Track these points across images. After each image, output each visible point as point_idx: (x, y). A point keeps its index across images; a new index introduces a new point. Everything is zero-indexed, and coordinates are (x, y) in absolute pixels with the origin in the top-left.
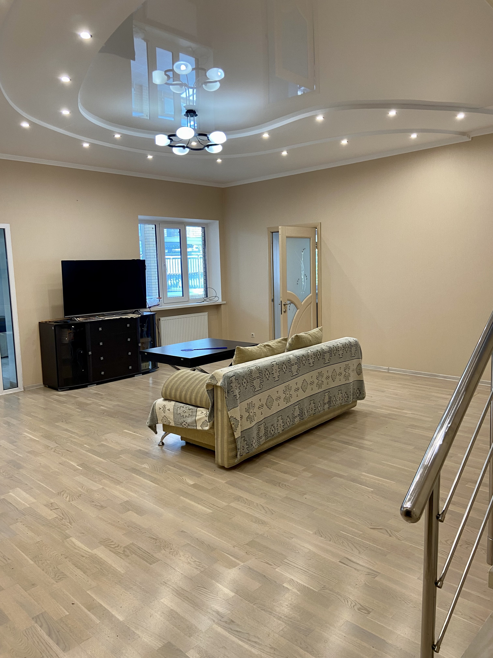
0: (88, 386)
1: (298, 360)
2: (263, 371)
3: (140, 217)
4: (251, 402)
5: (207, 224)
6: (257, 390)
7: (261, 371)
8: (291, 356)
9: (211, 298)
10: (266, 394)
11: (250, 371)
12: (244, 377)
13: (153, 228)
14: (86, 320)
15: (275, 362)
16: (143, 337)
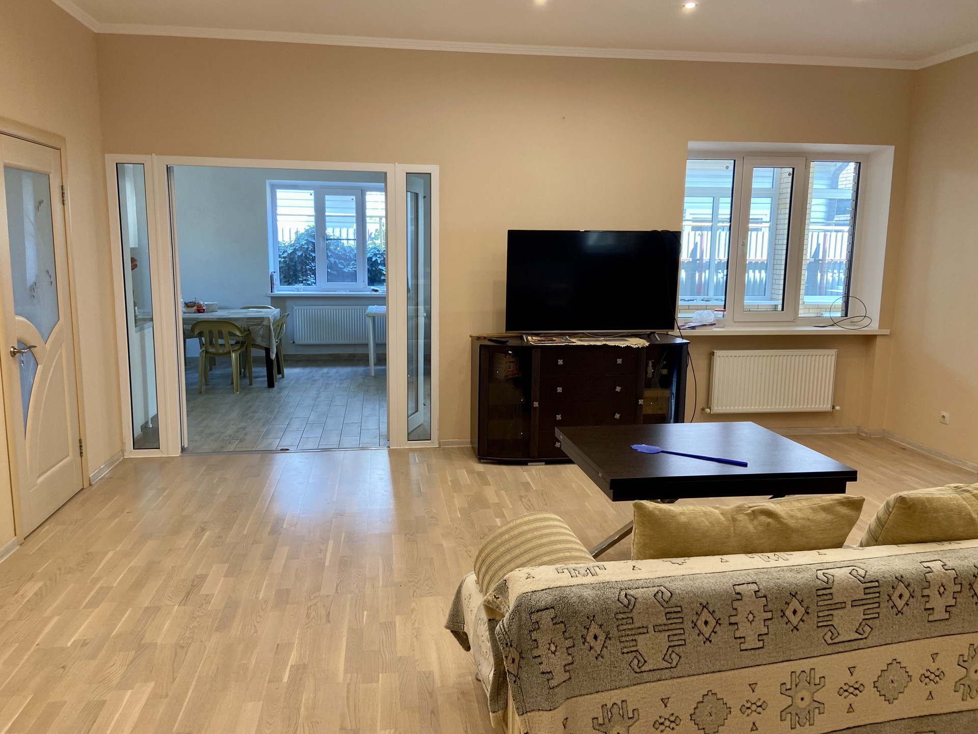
0: (529, 464)
1: (867, 591)
2: (685, 610)
3: (692, 145)
4: (619, 703)
5: (868, 156)
6: (651, 667)
7: (679, 609)
8: (841, 574)
9: (855, 319)
10: (697, 686)
11: (626, 602)
12: (592, 618)
13: (727, 167)
14: (542, 341)
15: (755, 587)
16: (650, 387)
